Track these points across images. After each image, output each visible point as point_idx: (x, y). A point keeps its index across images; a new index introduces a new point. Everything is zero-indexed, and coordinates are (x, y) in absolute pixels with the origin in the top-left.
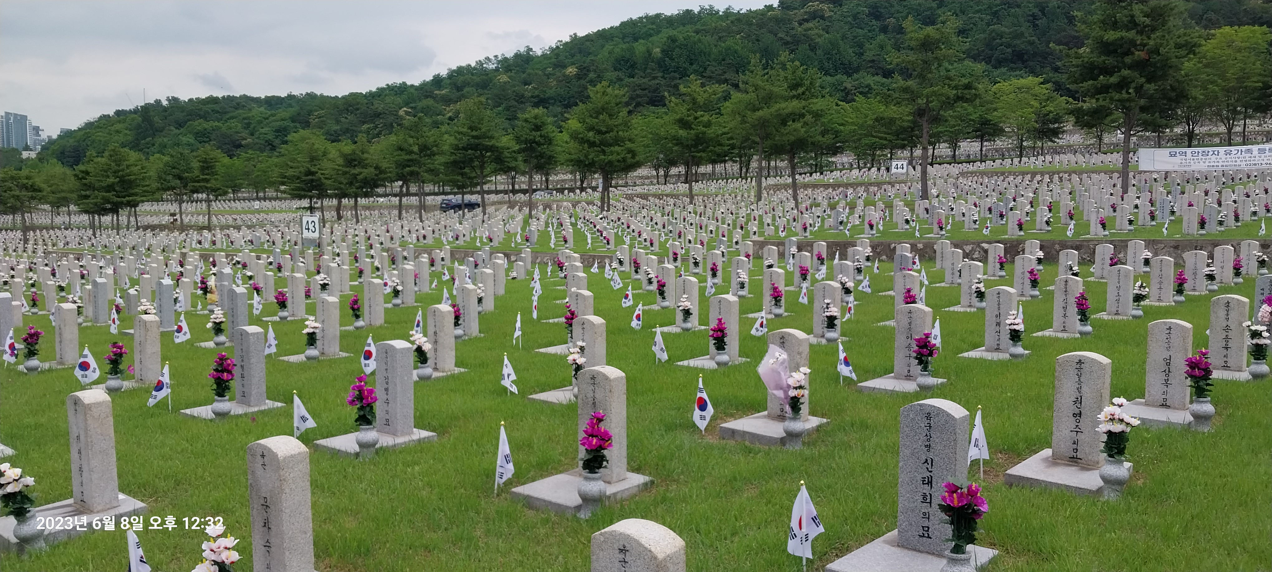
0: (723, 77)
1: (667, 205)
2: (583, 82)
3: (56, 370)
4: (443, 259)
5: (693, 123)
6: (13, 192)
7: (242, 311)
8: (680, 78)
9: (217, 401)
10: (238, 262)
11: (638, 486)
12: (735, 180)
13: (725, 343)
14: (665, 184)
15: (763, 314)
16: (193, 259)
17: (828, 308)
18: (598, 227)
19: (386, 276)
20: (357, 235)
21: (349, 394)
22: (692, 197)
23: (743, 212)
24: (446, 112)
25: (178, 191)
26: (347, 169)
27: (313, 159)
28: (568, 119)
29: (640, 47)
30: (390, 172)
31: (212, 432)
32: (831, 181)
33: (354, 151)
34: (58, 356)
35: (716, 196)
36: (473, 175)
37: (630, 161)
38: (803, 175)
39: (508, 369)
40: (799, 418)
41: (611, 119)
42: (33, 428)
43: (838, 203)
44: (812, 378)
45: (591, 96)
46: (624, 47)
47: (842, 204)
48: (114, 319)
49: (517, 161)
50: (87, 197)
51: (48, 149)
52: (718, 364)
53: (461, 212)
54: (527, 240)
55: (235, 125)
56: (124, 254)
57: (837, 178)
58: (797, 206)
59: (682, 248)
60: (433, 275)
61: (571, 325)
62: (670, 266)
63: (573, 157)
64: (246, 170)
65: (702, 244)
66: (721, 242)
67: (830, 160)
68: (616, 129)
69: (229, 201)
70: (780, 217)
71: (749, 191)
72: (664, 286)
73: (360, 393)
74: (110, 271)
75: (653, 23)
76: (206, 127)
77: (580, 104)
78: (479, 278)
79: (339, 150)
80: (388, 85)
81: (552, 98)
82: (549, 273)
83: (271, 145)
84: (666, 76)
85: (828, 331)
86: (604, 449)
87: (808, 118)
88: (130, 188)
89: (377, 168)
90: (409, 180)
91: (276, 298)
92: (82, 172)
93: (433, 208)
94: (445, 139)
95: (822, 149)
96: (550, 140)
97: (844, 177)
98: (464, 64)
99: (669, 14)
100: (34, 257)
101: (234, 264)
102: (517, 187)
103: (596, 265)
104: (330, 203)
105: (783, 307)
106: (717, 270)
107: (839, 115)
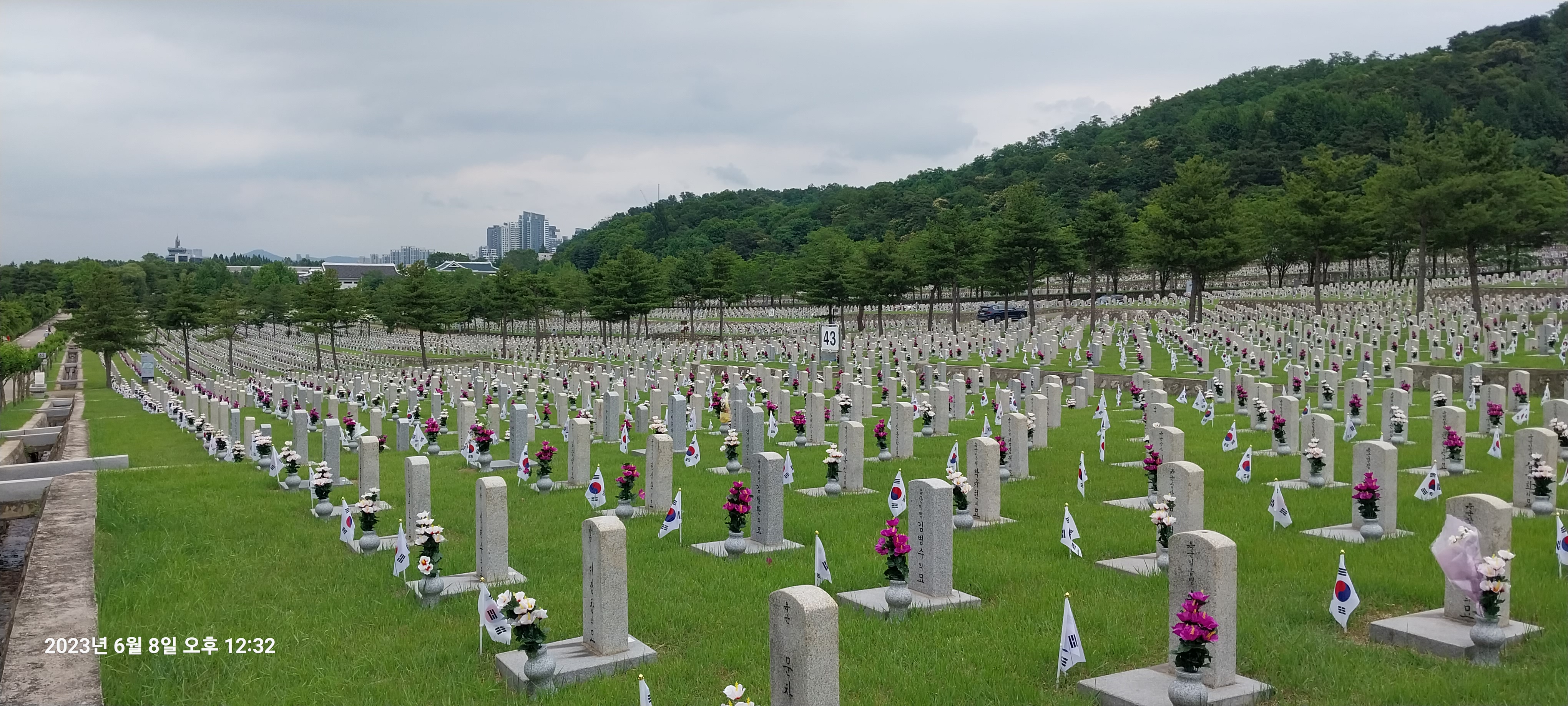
0: (1364, 145)
1: (1284, 315)
2: (1166, 156)
3: (568, 490)
4: (981, 380)
5: (1321, 206)
6: (529, 297)
7: (757, 433)
8: (1302, 148)
9: (731, 536)
10: (752, 377)
11: (1253, 695)
12: (1383, 282)
13: (1376, 507)
14: (1280, 286)
15: (1434, 470)
16: (704, 372)
17: (1537, 466)
18: (1185, 343)
19: (913, 399)
20: (880, 349)
21: (877, 539)
22: (1319, 304)
23: (1396, 326)
24: (988, 201)
25: (689, 297)
26: (872, 272)
27: (834, 260)
28: (1146, 204)
29: (1246, 110)
30: (920, 275)
31: (726, 572)
32: (1533, 284)
33: (880, 249)
34: (570, 476)
35: (1355, 303)
36: (1021, 276)
37: (1230, 257)
38: (1489, 276)
39: (1069, 525)
40: (1496, 623)
41: (1205, 203)
42: (545, 553)
43: (1545, 315)
44: (1514, 565)
45: (1179, 174)
46: (1224, 110)
47: (1552, 316)
48: (624, 437)
49: (1076, 258)
50: (599, 302)
51: (563, 250)
52: (1366, 536)
53: (1003, 322)
54: (1089, 359)
55: (751, 222)
56: (633, 364)
57: (1543, 280)
58: (1479, 319)
59: (1306, 374)
60: (970, 399)
61: (1154, 472)
62: (1292, 398)
63: (1152, 252)
64: (761, 273)
65: (1335, 368)
66: (1365, 367)
67: (1531, 254)
68: (1212, 216)
69: (743, 308)
70: (1453, 334)
71: (1403, 297)
72: (1284, 424)
73: (891, 540)
74: (620, 383)
75: (1264, 79)
76: (720, 224)
77: (1164, 185)
78: (1028, 406)
79: (864, 250)
80: (921, 172)
81: (1126, 179)
82: (1119, 402)
83: (789, 244)
84: (1282, 145)
85: (1537, 499)
86: (1206, 642)
87: (1497, 197)
88: (642, 292)
89: (905, 269)
90: (942, 284)
91: (794, 420)
92: (596, 275)
93: (968, 317)
94: (987, 234)
95: (1518, 239)
96: (1122, 231)
97: (1554, 280)
98: (1013, 143)
99: (1286, 66)
100: (546, 366)
101: (747, 379)
102: (1075, 291)
103: (1184, 393)
104: (851, 311)
105: (1463, 462)
106: (1360, 406)
107: (1544, 192)
